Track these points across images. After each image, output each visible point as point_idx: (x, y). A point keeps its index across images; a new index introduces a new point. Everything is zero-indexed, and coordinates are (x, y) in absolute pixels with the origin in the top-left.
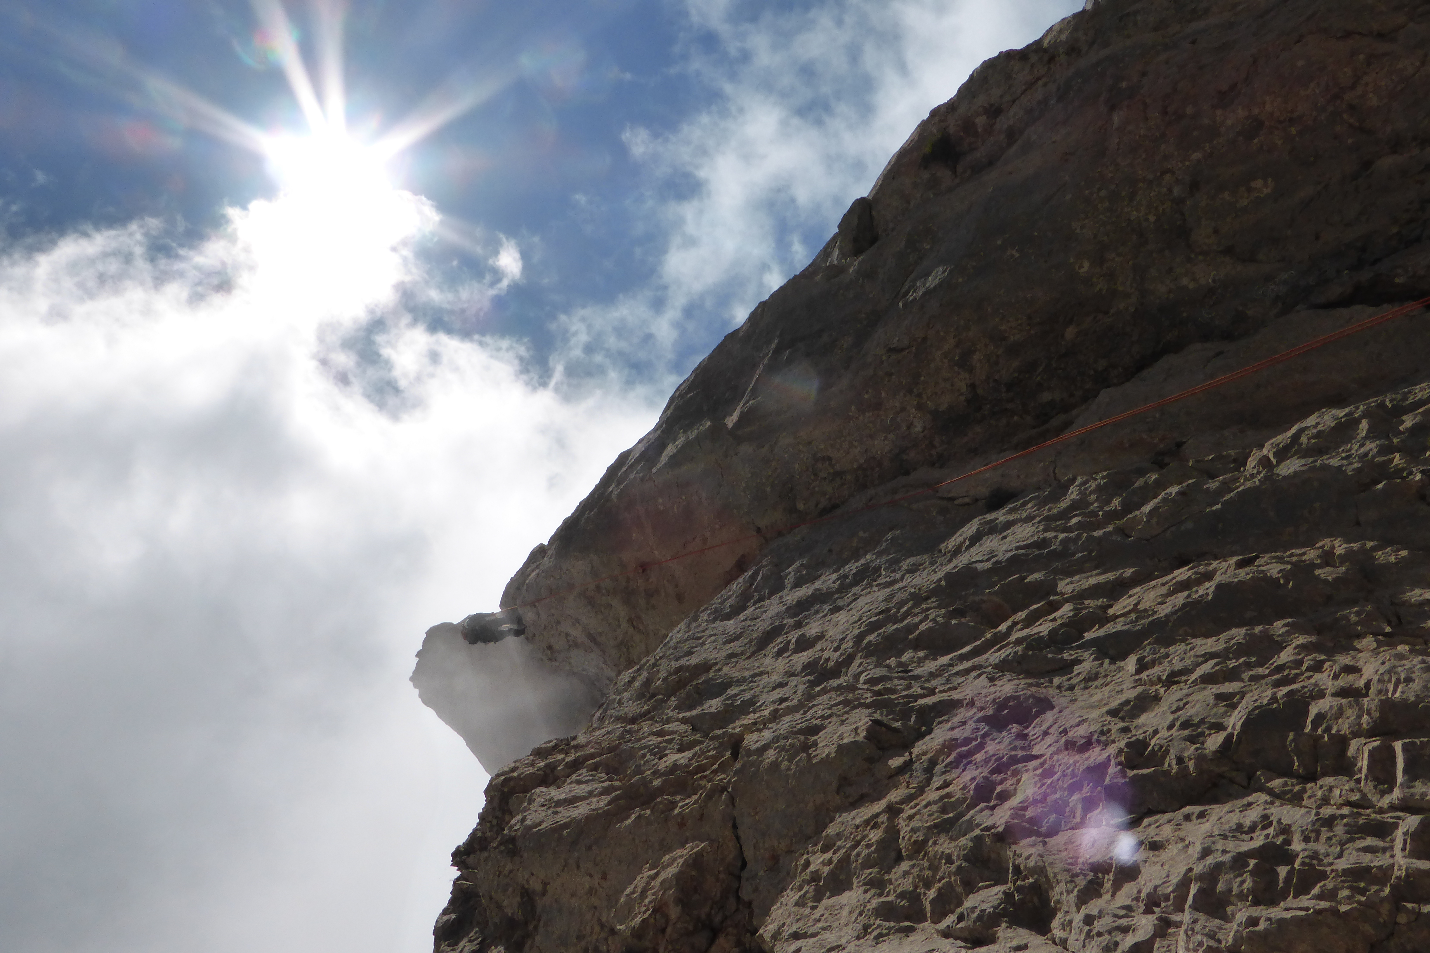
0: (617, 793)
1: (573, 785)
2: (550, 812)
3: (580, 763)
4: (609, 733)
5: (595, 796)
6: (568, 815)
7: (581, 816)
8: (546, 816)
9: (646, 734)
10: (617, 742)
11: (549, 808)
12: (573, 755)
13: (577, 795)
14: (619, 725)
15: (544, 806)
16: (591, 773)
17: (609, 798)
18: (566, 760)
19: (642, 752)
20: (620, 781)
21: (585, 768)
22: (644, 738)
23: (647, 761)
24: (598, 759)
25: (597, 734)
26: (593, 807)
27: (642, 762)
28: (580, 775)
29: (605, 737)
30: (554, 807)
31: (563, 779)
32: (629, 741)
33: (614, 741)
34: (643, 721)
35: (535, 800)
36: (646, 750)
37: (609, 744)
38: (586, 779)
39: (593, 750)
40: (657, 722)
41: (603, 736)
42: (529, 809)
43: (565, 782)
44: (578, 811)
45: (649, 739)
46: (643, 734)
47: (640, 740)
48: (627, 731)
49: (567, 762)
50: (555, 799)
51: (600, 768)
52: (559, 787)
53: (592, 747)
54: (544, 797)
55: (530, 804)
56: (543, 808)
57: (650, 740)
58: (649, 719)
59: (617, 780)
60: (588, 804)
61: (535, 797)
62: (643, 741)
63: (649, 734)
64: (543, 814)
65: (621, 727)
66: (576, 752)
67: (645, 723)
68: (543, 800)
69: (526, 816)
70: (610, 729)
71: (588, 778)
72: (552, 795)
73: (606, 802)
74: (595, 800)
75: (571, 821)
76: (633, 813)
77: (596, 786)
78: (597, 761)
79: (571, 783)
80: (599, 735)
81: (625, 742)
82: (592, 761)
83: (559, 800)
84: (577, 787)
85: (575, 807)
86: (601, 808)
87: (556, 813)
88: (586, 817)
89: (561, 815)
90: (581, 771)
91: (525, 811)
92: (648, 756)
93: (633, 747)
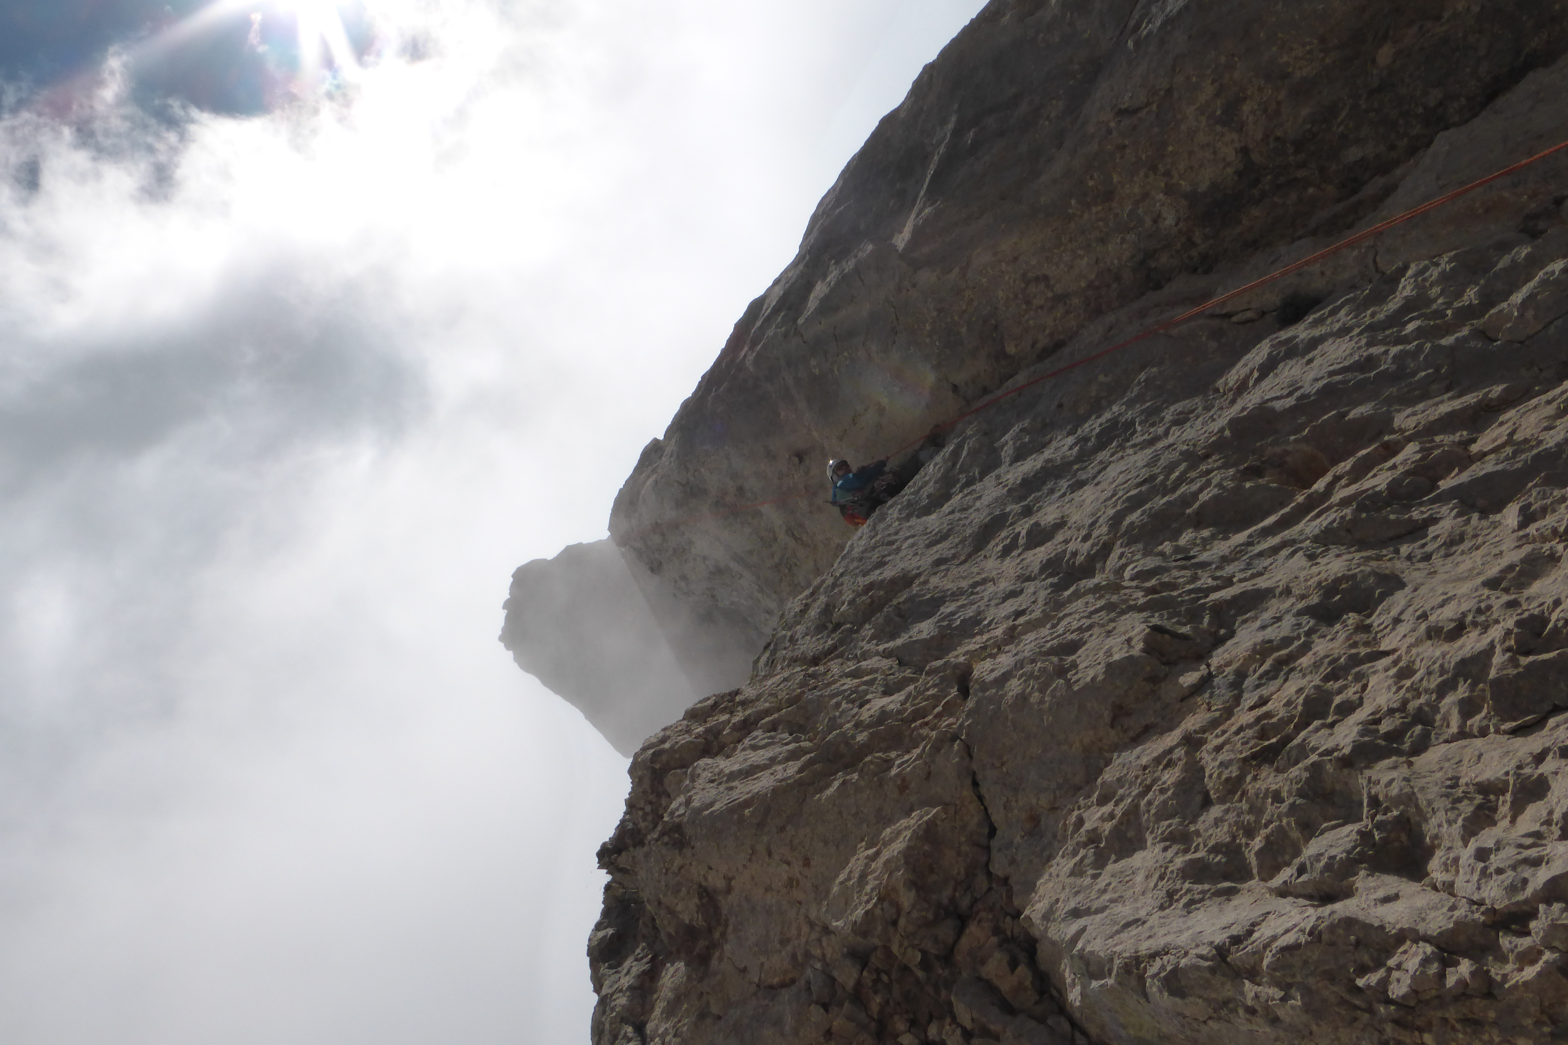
0: (808, 756)
1: (747, 752)
2: (722, 788)
3: (752, 724)
4: (785, 680)
5: (780, 763)
6: (748, 790)
7: (765, 791)
8: (719, 793)
9: (836, 677)
10: (799, 691)
11: (720, 784)
12: (741, 714)
13: (756, 764)
14: (799, 669)
15: (712, 781)
16: (768, 734)
17: (798, 764)
18: (733, 721)
19: (834, 701)
20: (810, 740)
21: (760, 728)
22: (835, 682)
23: (843, 711)
24: (776, 716)
25: (770, 682)
26: (779, 776)
27: (837, 714)
28: (754, 739)
29: (782, 686)
30: (727, 782)
31: (732, 745)
32: (815, 688)
33: (794, 690)
34: (828, 661)
35: (699, 775)
36: (840, 697)
37: (787, 694)
38: (764, 742)
39: (767, 705)
40: (848, 659)
41: (779, 685)
42: (694, 788)
43: (735, 749)
44: (761, 784)
45: (842, 682)
46: (833, 676)
47: (829, 684)
48: (810, 676)
49: (734, 724)
50: (727, 771)
51: (780, 727)
52: (728, 757)
53: (765, 701)
54: (711, 770)
55: (693, 781)
56: (712, 785)
57: (844, 684)
58: (837, 657)
59: (805, 740)
60: (772, 774)
61: (699, 771)
62: (833, 687)
63: (841, 677)
64: (714, 792)
65: (802, 671)
66: (745, 710)
67: (833, 662)
68: (710, 775)
69: (691, 797)
70: (786, 675)
71: (766, 741)
72: (721, 767)
73: (796, 769)
74: (780, 768)
75: (753, 797)
76: (835, 779)
77: (777, 750)
78: (775, 719)
79: (744, 750)
80: (773, 683)
81: (810, 690)
82: (767, 719)
83: (732, 773)
84: (752, 754)
85: (754, 779)
86: (790, 778)
87: (731, 789)
88: (773, 790)
89: (738, 791)
90: (755, 733)
91: (689, 791)
92: (844, 705)
93: (821, 696)
